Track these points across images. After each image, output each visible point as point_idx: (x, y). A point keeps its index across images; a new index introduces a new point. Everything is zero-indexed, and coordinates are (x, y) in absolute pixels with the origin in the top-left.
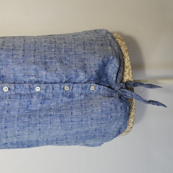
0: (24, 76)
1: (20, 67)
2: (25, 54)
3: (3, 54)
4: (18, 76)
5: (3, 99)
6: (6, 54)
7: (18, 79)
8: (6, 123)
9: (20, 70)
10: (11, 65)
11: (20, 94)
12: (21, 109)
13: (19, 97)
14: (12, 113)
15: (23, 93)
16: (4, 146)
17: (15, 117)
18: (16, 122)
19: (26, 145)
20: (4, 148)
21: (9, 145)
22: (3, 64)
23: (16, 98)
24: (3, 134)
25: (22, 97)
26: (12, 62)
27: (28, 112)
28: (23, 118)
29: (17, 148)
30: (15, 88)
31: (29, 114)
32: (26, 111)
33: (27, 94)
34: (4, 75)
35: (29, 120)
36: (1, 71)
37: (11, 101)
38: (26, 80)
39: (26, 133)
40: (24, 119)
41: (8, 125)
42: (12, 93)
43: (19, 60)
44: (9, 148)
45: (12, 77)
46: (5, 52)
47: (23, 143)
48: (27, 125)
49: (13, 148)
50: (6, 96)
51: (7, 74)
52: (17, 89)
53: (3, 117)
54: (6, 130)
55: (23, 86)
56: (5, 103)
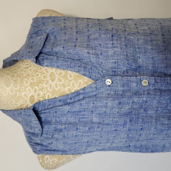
0: (166, 67)
1: (161, 56)
2: (166, 40)
3: (141, 39)
4: (158, 66)
5: (141, 95)
6: (144, 39)
7: (159, 71)
8: (143, 125)
9: (161, 60)
10: (150, 52)
11: (160, 89)
12: (160, 109)
13: (159, 94)
14: (149, 112)
15: (163, 88)
16: (126, 149)
17: (152, 117)
18: (154, 123)
19: (150, 150)
20: (126, 151)
21: (131, 148)
22: (140, 52)
23: (156, 95)
24: (136, 137)
25: (163, 94)
26: (152, 49)
27: (167, 113)
28: (162, 119)
29: (140, 152)
30: (155, 82)
31: (168, 114)
32: (164, 111)
33: (168, 89)
34: (141, 64)
35: (168, 122)
36: (139, 61)
37: (150, 98)
38: (168, 72)
39: (161, 137)
40: (163, 121)
41: (145, 126)
42: (151, 87)
43: (160, 47)
44: (131, 151)
45: (151, 68)
46: (143, 37)
47: (148, 148)
48: (166, 128)
49: (135, 151)
50: (144, 91)
51: (144, 63)
52: (157, 83)
53: (140, 116)
54: (142, 132)
55: (165, 80)
56: (143, 100)
